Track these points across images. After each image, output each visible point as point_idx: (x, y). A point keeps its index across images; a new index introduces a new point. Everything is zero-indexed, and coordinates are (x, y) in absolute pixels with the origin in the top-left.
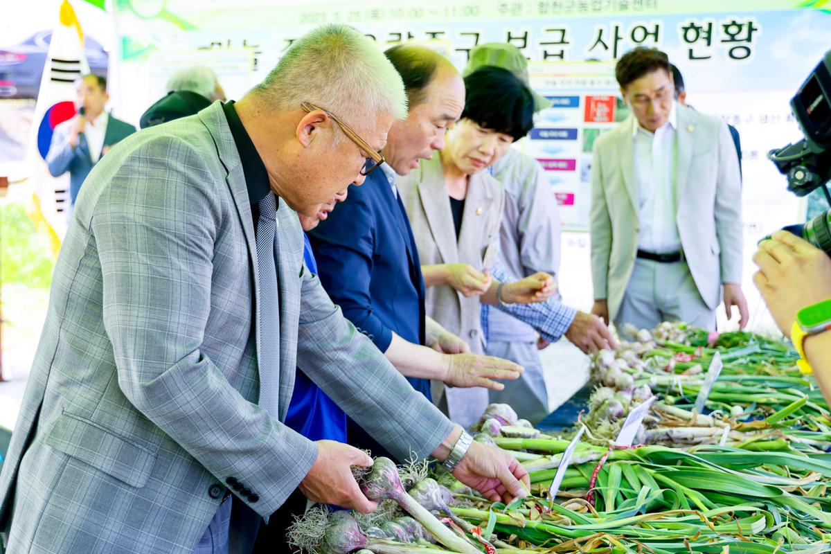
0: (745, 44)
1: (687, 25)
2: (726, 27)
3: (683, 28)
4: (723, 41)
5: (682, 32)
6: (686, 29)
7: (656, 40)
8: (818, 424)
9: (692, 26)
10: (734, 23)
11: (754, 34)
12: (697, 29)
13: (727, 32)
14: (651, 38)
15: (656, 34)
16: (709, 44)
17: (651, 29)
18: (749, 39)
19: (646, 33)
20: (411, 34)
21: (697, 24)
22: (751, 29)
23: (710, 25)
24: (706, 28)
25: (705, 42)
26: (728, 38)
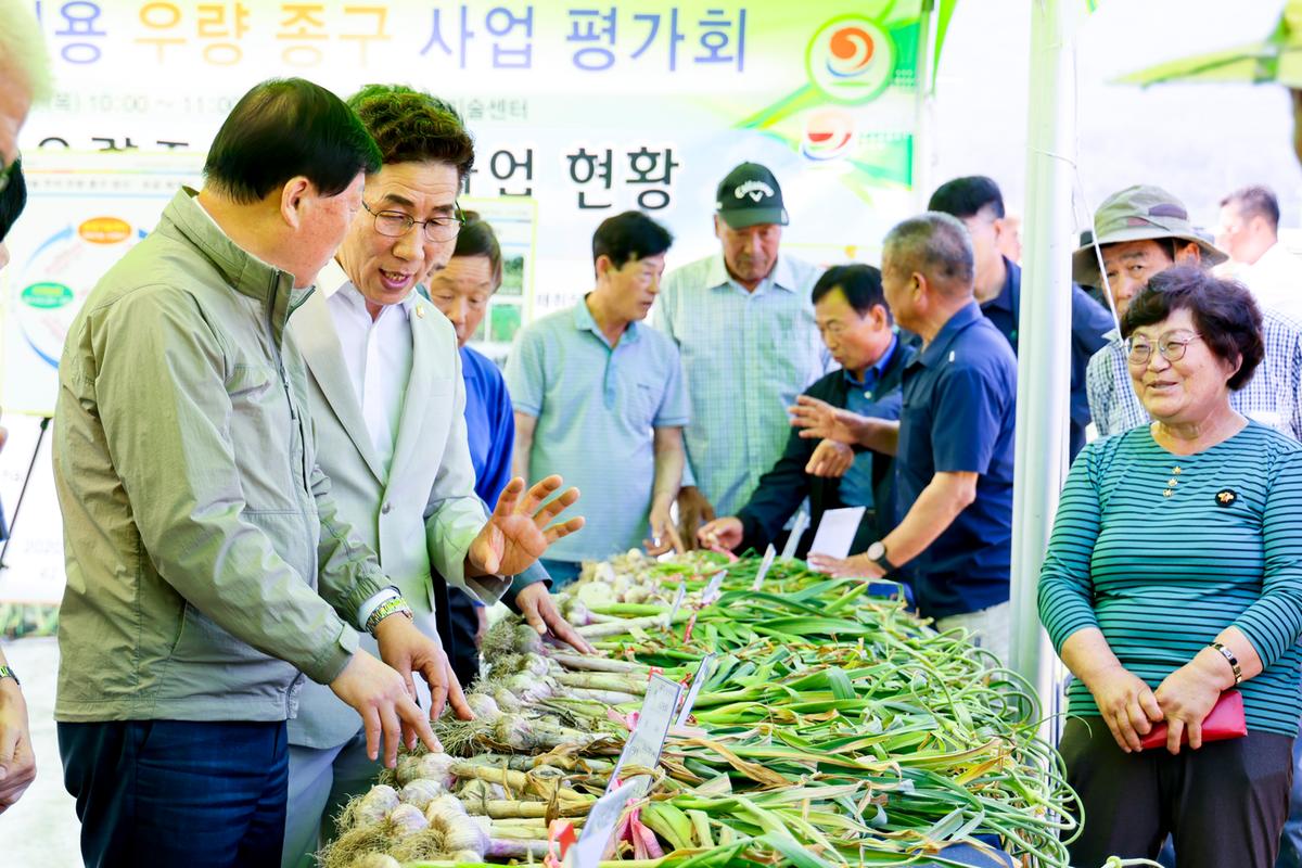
0: (660, 186)
1: (576, 152)
2: (634, 157)
3: (569, 157)
4: (629, 181)
5: (567, 164)
6: (574, 159)
7: (529, 176)
9: (582, 153)
10: (644, 152)
11: (673, 171)
12: (590, 159)
13: (634, 166)
14: (521, 172)
15: (528, 165)
16: (608, 185)
17: (521, 158)
18: (667, 180)
19: (514, 165)
21: (588, 152)
22: (669, 165)
23: (609, 153)
24: (603, 158)
25: (603, 182)
26: (636, 176)
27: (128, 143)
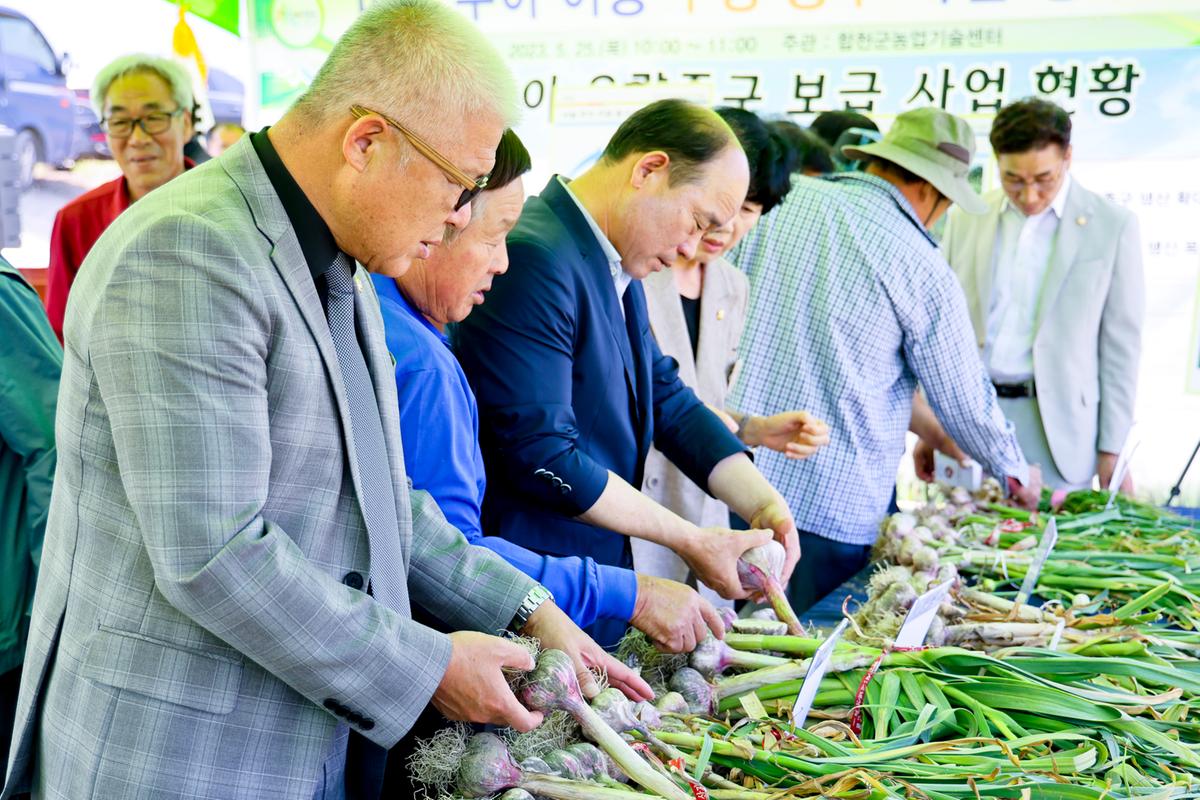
0: (1122, 94)
1: (1044, 69)
2: (1097, 72)
3: (1038, 74)
4: (1092, 91)
5: (1036, 79)
6: (1042, 76)
7: (1000, 89)
8: (1193, 621)
9: (1050, 70)
10: (1107, 67)
11: (1134, 81)
12: (1057, 75)
13: (1097, 78)
14: (993, 87)
15: (1000, 82)
16: (1072, 94)
17: (994, 75)
18: (1128, 89)
19: (987, 81)
20: (664, 76)
21: (1056, 69)
22: (1130, 76)
23: (1075, 69)
24: (1069, 73)
25: (1067, 92)
26: (1098, 86)
27: (661, 78)
